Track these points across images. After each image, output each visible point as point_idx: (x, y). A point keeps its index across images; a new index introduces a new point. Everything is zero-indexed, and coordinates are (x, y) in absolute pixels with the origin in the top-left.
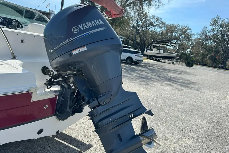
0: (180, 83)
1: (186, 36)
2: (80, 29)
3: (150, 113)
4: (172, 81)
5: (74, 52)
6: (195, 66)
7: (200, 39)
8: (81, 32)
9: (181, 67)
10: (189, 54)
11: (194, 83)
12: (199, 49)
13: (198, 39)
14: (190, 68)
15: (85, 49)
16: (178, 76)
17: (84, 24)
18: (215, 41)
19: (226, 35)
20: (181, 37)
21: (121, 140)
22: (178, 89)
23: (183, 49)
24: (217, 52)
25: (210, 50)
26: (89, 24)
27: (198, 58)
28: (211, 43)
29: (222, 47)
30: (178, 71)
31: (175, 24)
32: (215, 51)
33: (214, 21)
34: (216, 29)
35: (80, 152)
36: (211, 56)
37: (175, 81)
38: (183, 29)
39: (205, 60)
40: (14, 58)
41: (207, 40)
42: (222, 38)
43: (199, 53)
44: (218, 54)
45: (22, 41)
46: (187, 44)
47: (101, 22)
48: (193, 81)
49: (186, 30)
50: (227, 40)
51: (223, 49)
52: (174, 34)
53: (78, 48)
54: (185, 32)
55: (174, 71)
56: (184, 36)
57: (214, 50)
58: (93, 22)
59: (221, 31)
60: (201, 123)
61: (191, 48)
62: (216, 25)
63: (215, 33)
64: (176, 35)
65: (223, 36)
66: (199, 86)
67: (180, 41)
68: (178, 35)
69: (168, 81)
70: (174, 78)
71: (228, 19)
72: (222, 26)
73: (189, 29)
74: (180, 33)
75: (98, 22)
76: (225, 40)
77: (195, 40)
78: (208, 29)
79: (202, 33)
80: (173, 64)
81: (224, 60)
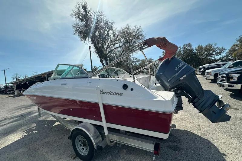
17: (179, 66)
21: (215, 113)
53: (182, 76)
58: (181, 64)
75: (183, 63)
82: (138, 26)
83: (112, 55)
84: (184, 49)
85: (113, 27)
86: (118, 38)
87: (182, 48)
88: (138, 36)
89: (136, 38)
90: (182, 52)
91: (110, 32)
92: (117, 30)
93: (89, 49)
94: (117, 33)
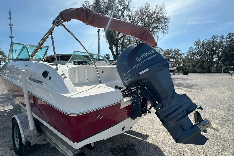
0: (186, 86)
1: (178, 56)
2: (142, 58)
3: (201, 108)
4: (180, 86)
5: (141, 73)
6: (190, 74)
7: (189, 56)
8: (142, 59)
9: (180, 76)
10: (183, 67)
11: (196, 85)
12: (189, 62)
13: (187, 56)
14: (187, 76)
15: (147, 70)
16: (182, 82)
17: (143, 55)
18: (200, 56)
19: (207, 51)
20: (175, 57)
21: (184, 130)
22: (186, 91)
23: (178, 64)
24: (203, 62)
25: (197, 62)
26: (146, 54)
27: (190, 69)
28: (197, 57)
29: (206, 59)
30: (180, 79)
31: (170, 49)
32: (202, 62)
33: (197, 42)
34: (199, 47)
35: (143, 140)
36: (199, 66)
37: (182, 86)
38: (176, 51)
39: (195, 69)
40: (100, 83)
41: (194, 56)
42: (204, 52)
43: (190, 65)
44: (204, 63)
45: (102, 72)
46: (180, 60)
47: (153, 52)
48: (194, 84)
49: (178, 52)
50: (209, 53)
51: (207, 60)
52: (170, 56)
53: (143, 70)
54: (177, 53)
55: (177, 79)
56: (177, 55)
57: (200, 61)
58: (148, 52)
59: (203, 48)
60: (216, 112)
61: (183, 62)
62: (198, 45)
63: (199, 50)
64: (172, 56)
65: (205, 51)
66: (200, 86)
67: (175, 59)
68: (173, 56)
69: (177, 87)
70: (180, 84)
71: (206, 39)
72: (203, 44)
73: (180, 51)
74: (174, 54)
75: (151, 52)
76: (207, 54)
77: (185, 57)
78: (193, 48)
79: (189, 52)
80: (174, 74)
81: (209, 67)
82: (160, 5)
83: (125, 41)
84: (228, 39)
85: (130, 6)
86: (134, 20)
87: (225, 37)
88: (159, 19)
89: (157, 21)
90: (225, 44)
91: (126, 13)
92: (135, 10)
93: (98, 33)
94: (134, 14)
